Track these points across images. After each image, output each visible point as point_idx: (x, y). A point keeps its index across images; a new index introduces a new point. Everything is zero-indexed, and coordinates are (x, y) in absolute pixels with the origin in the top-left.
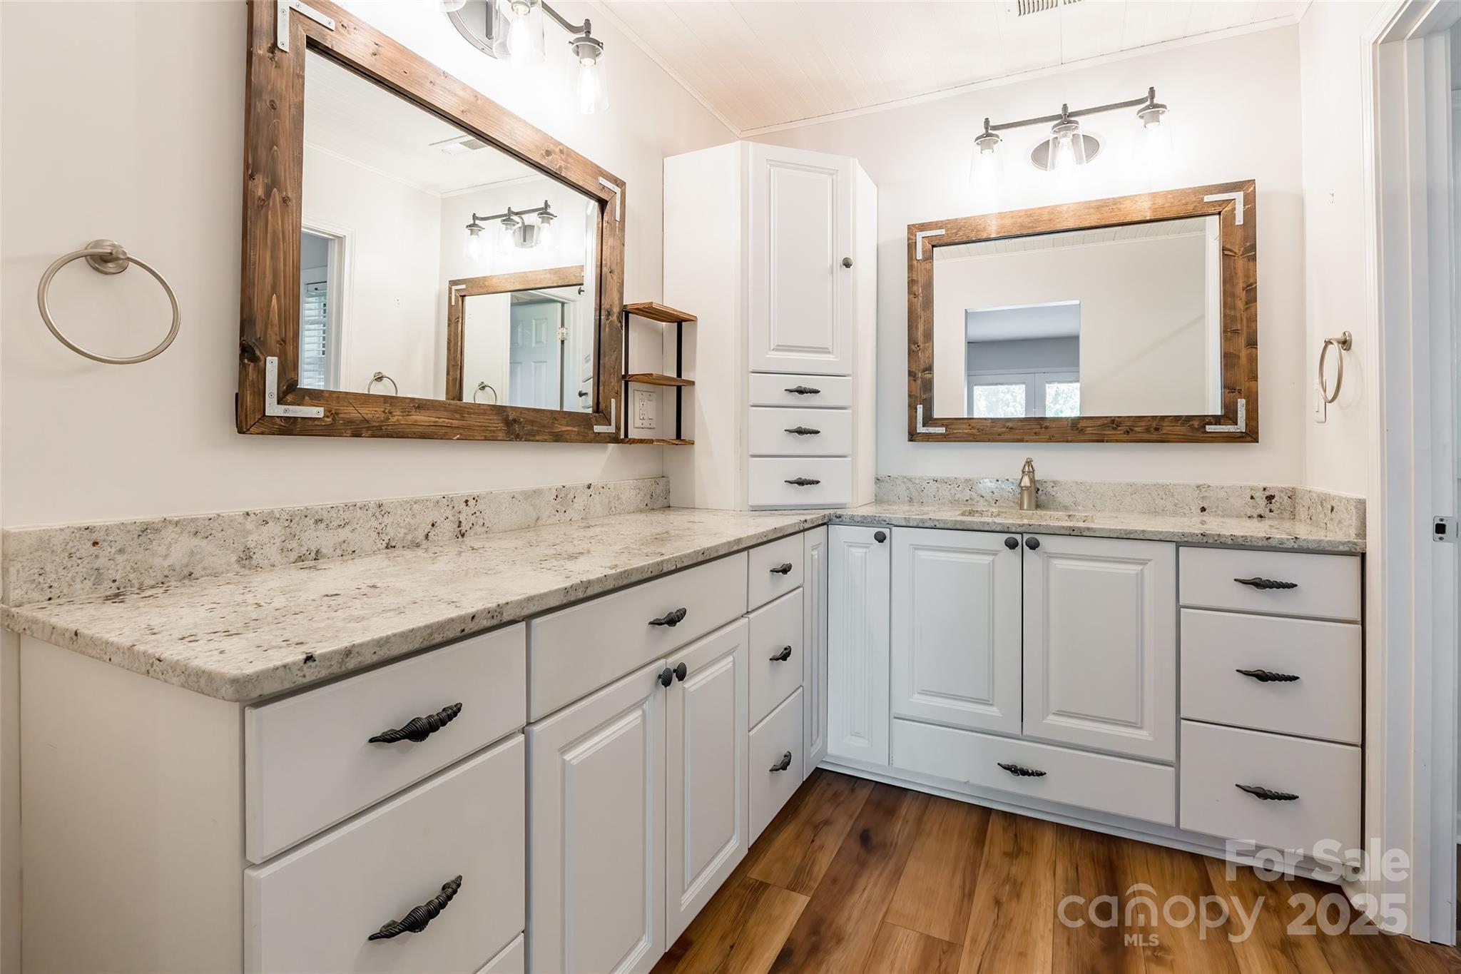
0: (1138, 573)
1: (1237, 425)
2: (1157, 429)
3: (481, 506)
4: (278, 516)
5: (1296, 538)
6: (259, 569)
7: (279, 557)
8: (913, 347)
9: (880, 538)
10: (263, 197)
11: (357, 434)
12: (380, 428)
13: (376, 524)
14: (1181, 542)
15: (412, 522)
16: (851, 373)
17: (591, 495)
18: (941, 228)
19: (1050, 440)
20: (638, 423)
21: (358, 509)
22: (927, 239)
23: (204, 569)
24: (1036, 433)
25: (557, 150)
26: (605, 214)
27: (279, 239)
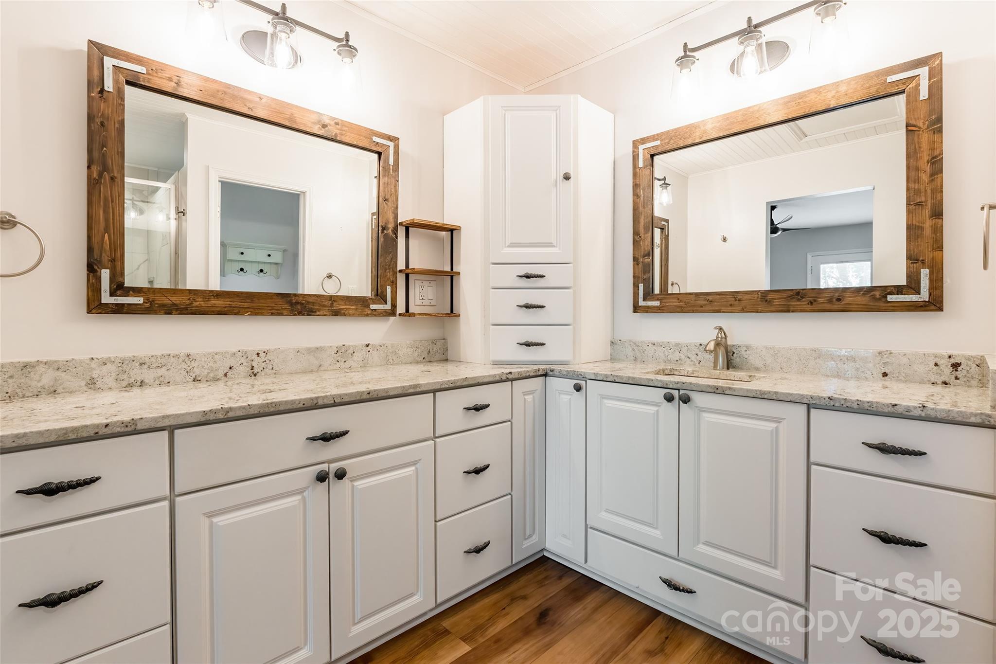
0: (773, 430)
1: (920, 294)
2: (839, 300)
3: (269, 357)
4: (114, 360)
5: (924, 406)
6: (101, 390)
7: (115, 384)
8: (636, 237)
9: (578, 388)
10: (97, 178)
11: (169, 313)
12: (186, 309)
13: (185, 366)
14: (811, 405)
15: (214, 366)
16: (571, 261)
17: (369, 351)
18: (657, 140)
19: (743, 310)
20: (419, 302)
21: (172, 357)
22: (646, 150)
23: (64, 389)
24: (731, 305)
25: (333, 123)
26: (381, 162)
27: (108, 201)
